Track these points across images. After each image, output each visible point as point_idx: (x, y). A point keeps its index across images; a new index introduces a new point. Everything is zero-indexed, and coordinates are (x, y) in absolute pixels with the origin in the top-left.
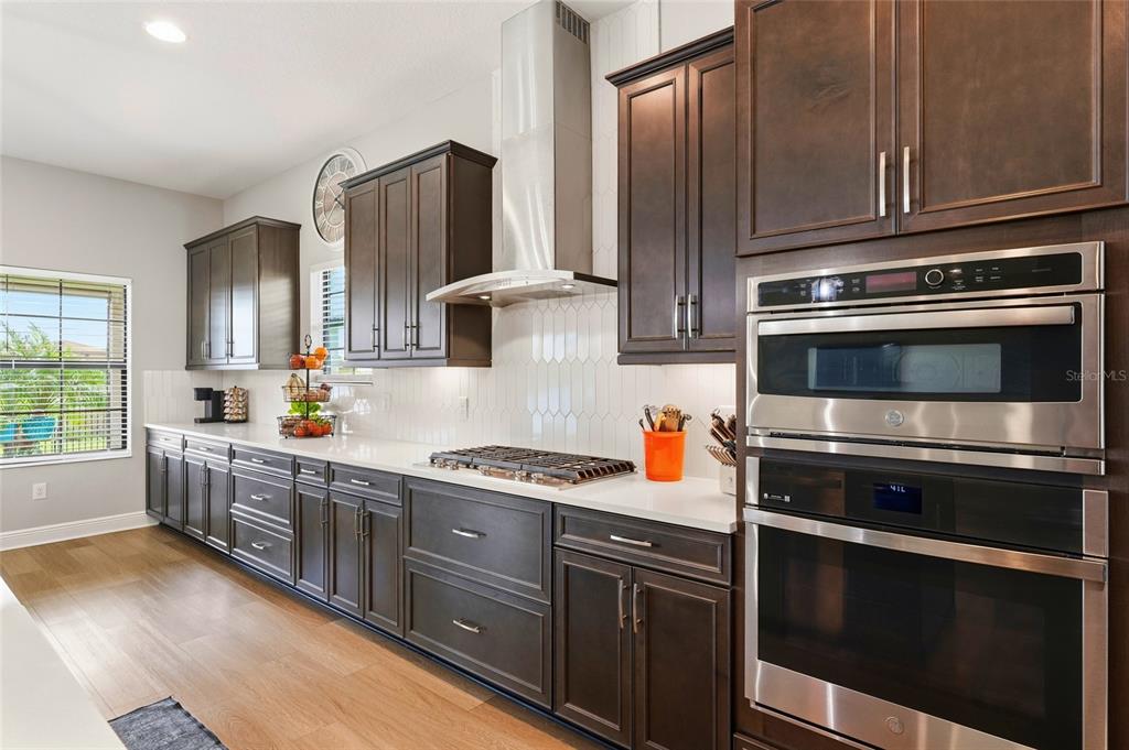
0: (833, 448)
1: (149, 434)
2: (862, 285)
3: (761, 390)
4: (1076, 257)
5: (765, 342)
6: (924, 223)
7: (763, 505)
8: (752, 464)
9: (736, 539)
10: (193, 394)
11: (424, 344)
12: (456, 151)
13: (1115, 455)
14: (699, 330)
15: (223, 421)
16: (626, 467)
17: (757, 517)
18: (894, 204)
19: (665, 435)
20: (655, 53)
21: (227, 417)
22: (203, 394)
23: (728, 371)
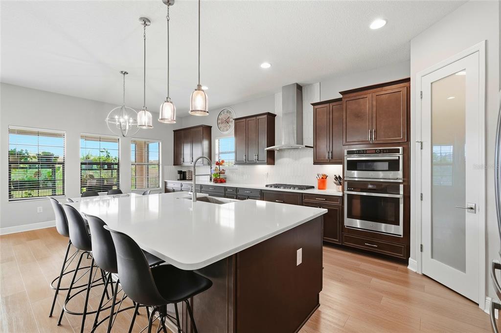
0: (356, 179)
1: (166, 183)
2: (366, 152)
3: (348, 170)
4: (399, 149)
5: (348, 161)
6: (376, 142)
7: (348, 190)
8: (346, 183)
9: (342, 197)
10: (177, 172)
11: (259, 160)
12: (269, 114)
13: (405, 179)
14: (332, 158)
15: (186, 180)
16: (313, 187)
17: (346, 192)
18: (371, 138)
19: (323, 180)
20: (319, 101)
21: (187, 179)
22: (180, 172)
23: (341, 166)
